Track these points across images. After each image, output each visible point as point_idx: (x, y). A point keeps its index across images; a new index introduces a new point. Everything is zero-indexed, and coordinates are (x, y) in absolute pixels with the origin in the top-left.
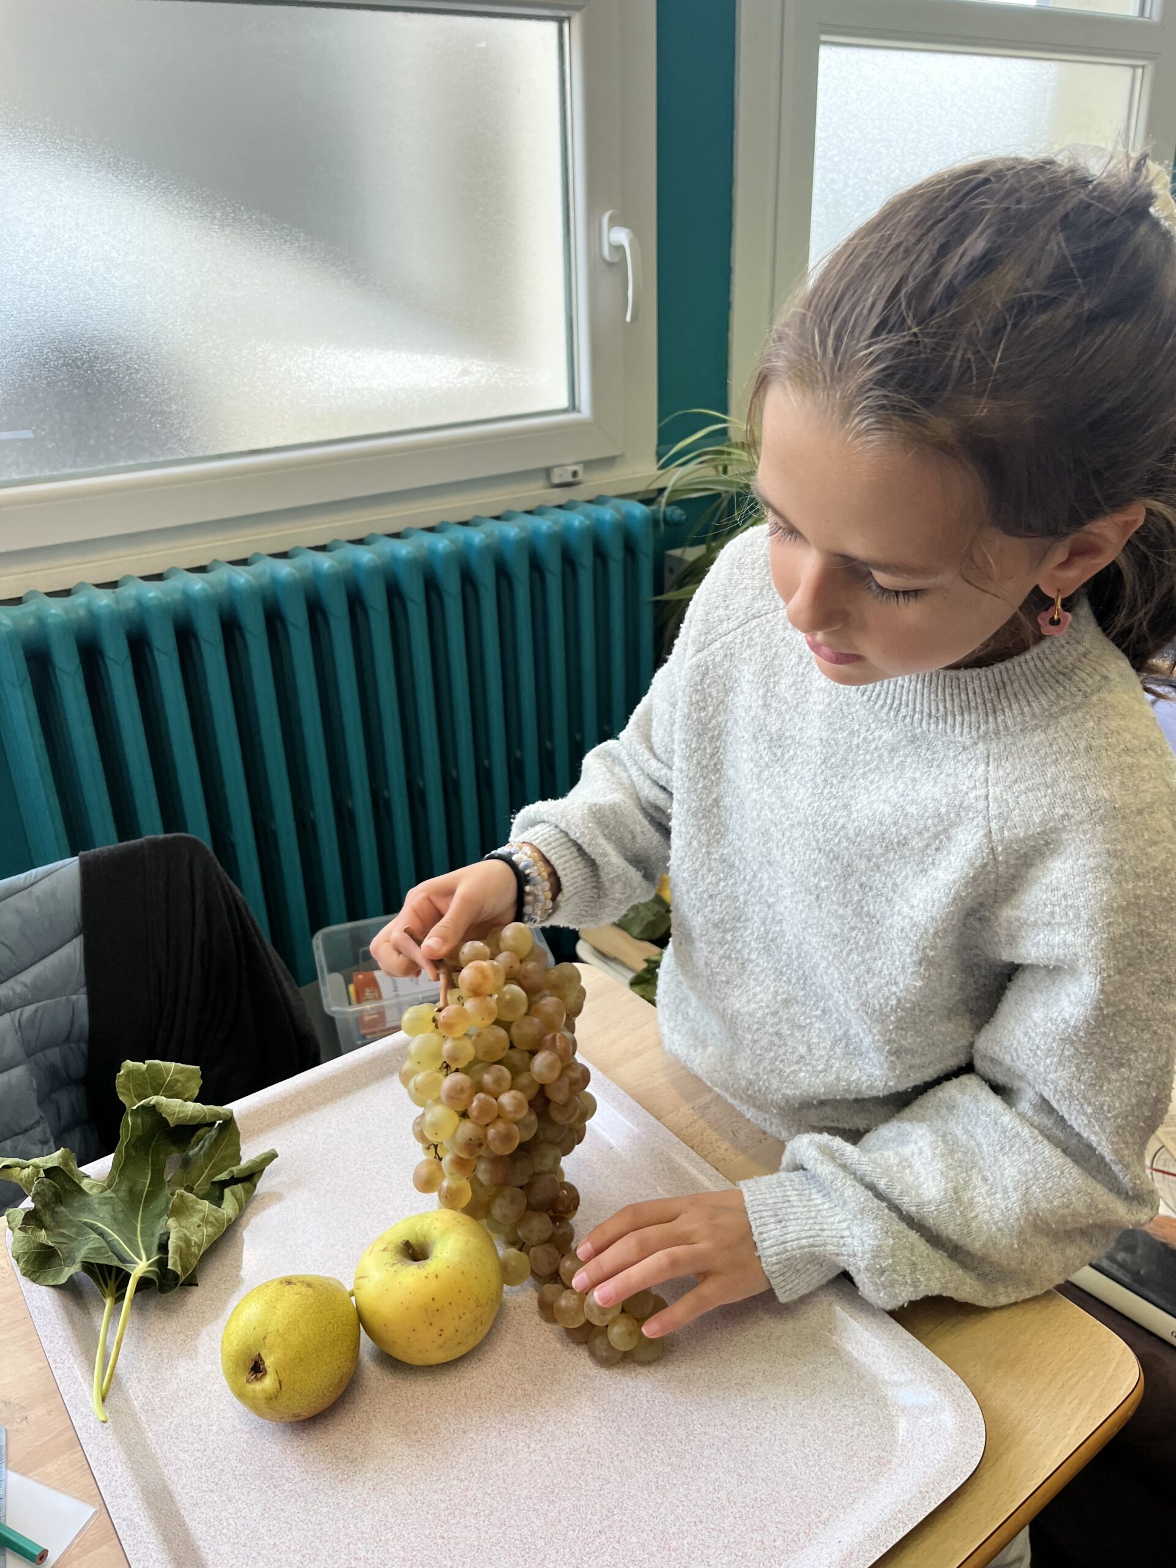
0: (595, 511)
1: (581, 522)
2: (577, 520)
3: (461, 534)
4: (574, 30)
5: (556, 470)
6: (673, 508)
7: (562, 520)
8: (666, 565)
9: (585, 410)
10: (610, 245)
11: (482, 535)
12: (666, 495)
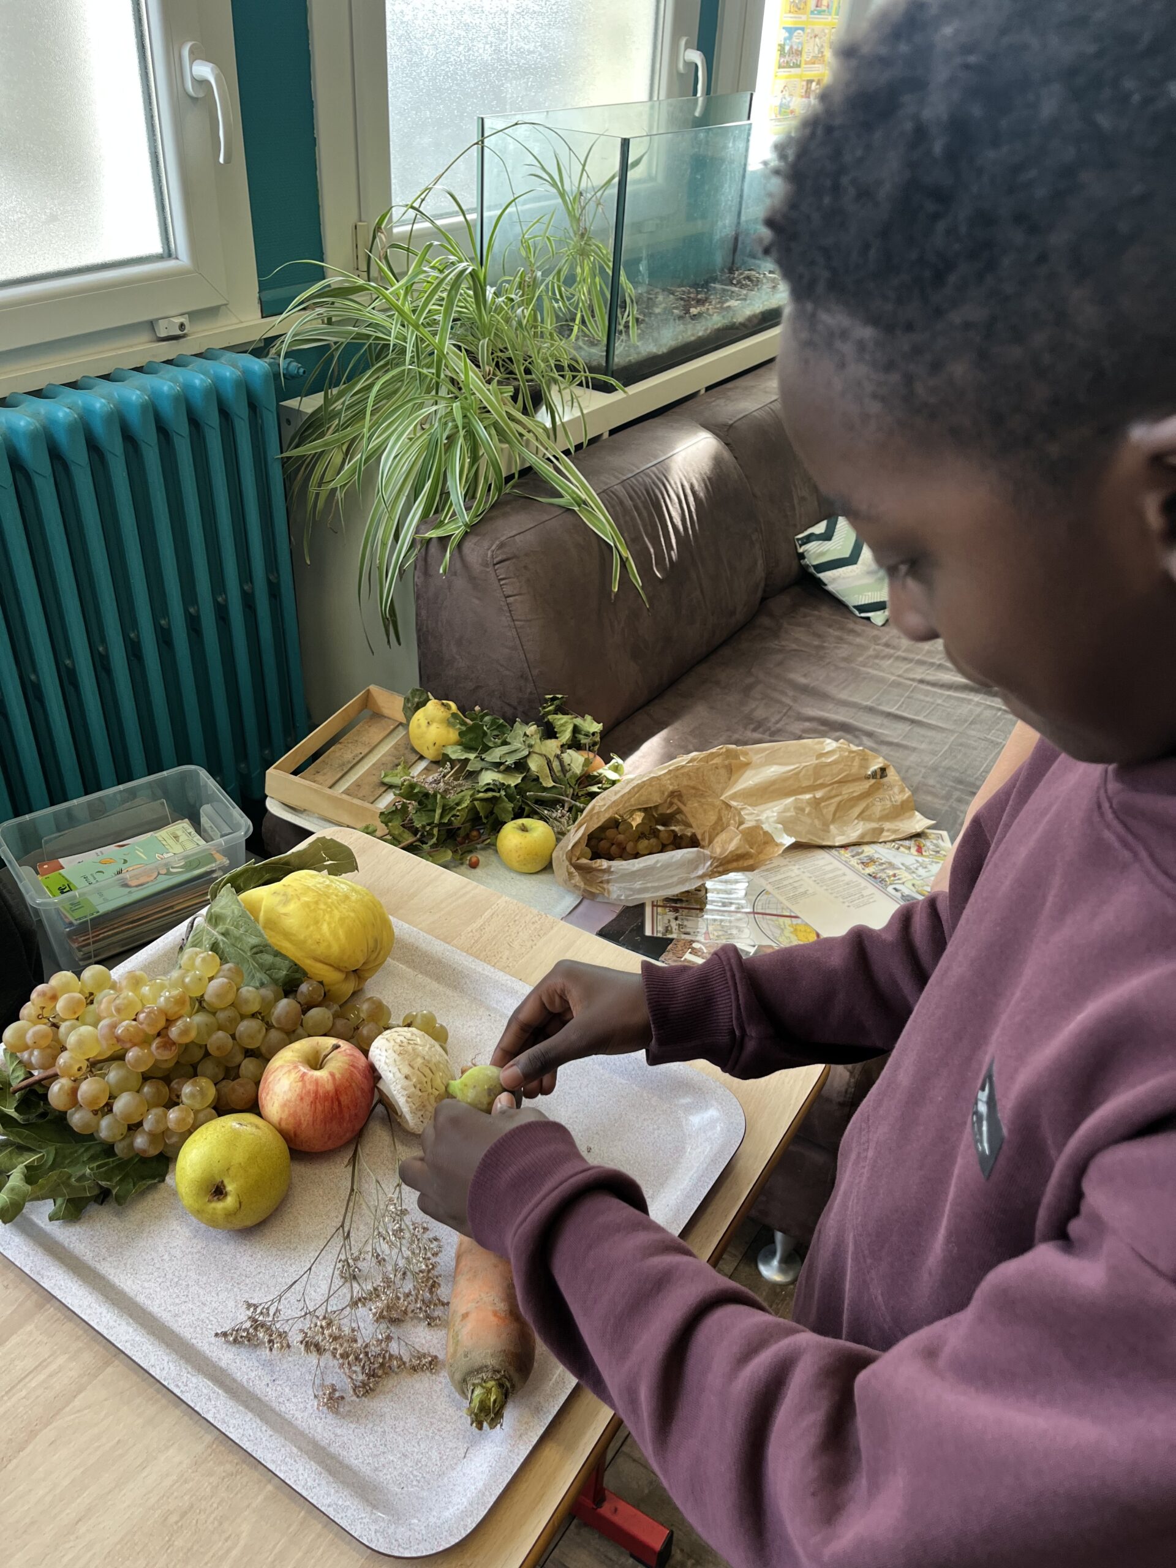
0: (211, 367)
1: (202, 380)
5: (160, 322)
6: (288, 360)
7: (181, 380)
8: (285, 417)
9: (183, 258)
10: (193, 78)
11: (103, 400)
12: (283, 348)
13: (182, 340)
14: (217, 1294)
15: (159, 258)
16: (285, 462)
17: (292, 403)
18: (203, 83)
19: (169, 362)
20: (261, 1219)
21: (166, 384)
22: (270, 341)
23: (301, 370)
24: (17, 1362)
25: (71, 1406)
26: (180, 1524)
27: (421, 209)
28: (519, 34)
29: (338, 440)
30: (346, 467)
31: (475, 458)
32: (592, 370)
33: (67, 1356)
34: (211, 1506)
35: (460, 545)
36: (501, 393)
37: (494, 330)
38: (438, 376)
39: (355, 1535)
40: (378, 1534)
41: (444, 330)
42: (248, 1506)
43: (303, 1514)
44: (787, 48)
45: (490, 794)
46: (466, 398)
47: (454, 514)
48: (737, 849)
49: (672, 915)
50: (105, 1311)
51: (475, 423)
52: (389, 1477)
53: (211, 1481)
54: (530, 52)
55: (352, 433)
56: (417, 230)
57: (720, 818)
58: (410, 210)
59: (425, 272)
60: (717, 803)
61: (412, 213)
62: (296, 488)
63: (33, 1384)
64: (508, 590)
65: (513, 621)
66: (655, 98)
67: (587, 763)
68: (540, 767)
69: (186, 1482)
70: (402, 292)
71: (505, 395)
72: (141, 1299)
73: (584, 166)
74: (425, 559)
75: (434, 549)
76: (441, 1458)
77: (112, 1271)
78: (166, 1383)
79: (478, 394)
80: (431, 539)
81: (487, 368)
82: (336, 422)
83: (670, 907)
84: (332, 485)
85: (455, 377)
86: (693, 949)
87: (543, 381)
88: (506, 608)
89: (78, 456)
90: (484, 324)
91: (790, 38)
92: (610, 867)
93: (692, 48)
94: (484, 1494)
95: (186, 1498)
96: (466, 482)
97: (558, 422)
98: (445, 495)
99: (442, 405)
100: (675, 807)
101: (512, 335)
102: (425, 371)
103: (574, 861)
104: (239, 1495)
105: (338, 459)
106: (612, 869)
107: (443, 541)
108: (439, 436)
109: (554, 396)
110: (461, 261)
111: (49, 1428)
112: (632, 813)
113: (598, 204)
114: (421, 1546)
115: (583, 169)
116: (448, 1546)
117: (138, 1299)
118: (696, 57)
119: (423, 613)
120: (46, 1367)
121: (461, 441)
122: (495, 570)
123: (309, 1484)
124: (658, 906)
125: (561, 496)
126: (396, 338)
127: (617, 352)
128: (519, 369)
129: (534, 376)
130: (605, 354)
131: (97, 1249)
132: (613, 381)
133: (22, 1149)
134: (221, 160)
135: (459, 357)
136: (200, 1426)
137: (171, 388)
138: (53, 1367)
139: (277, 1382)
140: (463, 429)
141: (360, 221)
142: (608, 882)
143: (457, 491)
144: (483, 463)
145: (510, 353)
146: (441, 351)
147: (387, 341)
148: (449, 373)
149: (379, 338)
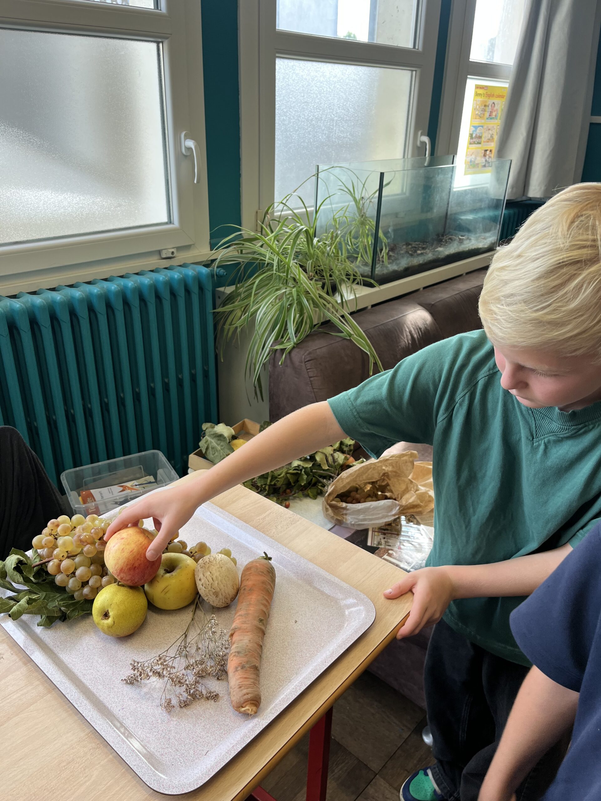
0: (184, 270)
1: (178, 276)
2: (176, 275)
3: (122, 282)
4: (164, 48)
5: (164, 251)
6: (219, 269)
7: (169, 275)
8: (216, 295)
9: (176, 224)
10: (186, 147)
11: (132, 283)
12: (216, 263)
13: (172, 259)
14: (105, 668)
15: (166, 223)
16: (214, 312)
17: (221, 289)
18: (189, 149)
19: (166, 268)
20: (129, 634)
21: (161, 277)
22: (213, 261)
23: (225, 273)
24: (9, 687)
25: (29, 708)
26: (66, 767)
27: (286, 204)
28: (339, 130)
29: (239, 305)
30: (242, 317)
31: (301, 314)
32: (363, 276)
33: (32, 687)
34: (82, 761)
35: (290, 353)
36: (317, 285)
37: (315, 257)
38: (287, 277)
39: (144, 780)
40: (155, 782)
41: (290, 256)
42: (99, 763)
43: (124, 770)
44: (474, 135)
45: (295, 471)
46: (299, 287)
47: (289, 339)
48: (413, 502)
49: (382, 536)
50: (51, 668)
51: (302, 298)
52: (167, 759)
53: (84, 750)
54: (344, 138)
55: (247, 302)
56: (284, 214)
57: (407, 488)
58: (281, 204)
59: (284, 230)
60: (406, 480)
61: (282, 205)
62: (219, 327)
63: (14, 697)
64: (311, 374)
65: (313, 389)
66: (406, 157)
67: (346, 459)
68: (321, 459)
69: (73, 749)
70: (273, 238)
71: (318, 286)
72: (70, 666)
73: (364, 185)
74: (274, 359)
75: (278, 355)
76: (194, 754)
77: (60, 652)
78: (72, 702)
79: (304, 285)
80: (277, 350)
81: (311, 274)
82: (239, 298)
83: (381, 532)
84: (235, 326)
85: (294, 277)
86: (389, 553)
87: (337, 280)
88: (310, 383)
89: (118, 306)
90: (310, 253)
91: (475, 131)
92: (347, 506)
93: (425, 135)
94: (209, 771)
95: (71, 756)
96: (296, 324)
97: (344, 300)
98: (286, 330)
99: (288, 289)
100: (386, 482)
101: (324, 259)
102: (281, 274)
103: (329, 502)
104: (96, 758)
105: (240, 314)
106: (348, 508)
107: (283, 350)
108: (285, 304)
109: (343, 288)
110: (302, 225)
111: (17, 717)
112: (366, 484)
113: (370, 202)
114: (174, 790)
115: (364, 187)
116: (187, 791)
117: (69, 666)
118: (426, 139)
119: (272, 384)
120: (22, 690)
121: (295, 305)
122: (306, 365)
123: (127, 755)
124: (375, 532)
125: (342, 332)
126: (269, 259)
127: (377, 269)
128: (326, 275)
129: (333, 278)
130: (370, 270)
131: (55, 642)
132: (372, 281)
133: (30, 592)
134: (195, 182)
135: (296, 267)
136: (85, 725)
137: (163, 278)
138: (25, 691)
139: (124, 710)
140: (297, 300)
141: (259, 209)
142: (346, 514)
143: (292, 328)
144: (306, 315)
145: (322, 267)
146: (289, 265)
147: (265, 261)
148: (292, 275)
149: (262, 260)
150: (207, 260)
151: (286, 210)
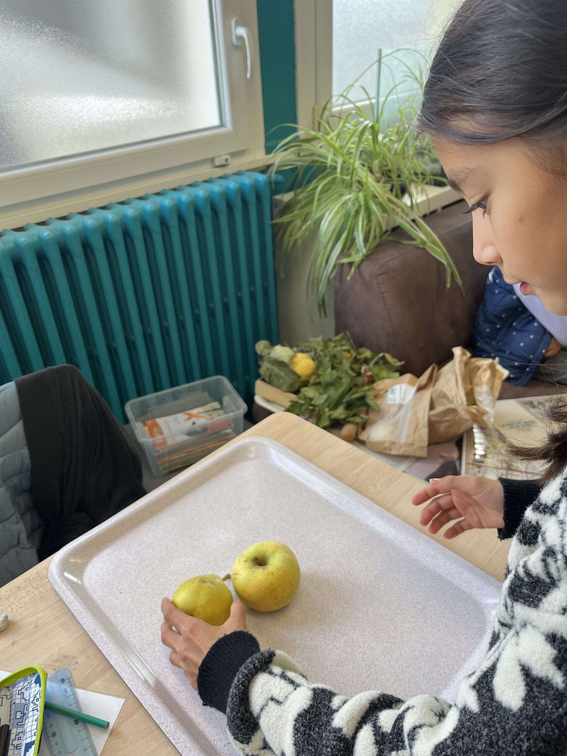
0: (239, 179)
1: (234, 185)
2: (232, 185)
3: (176, 195)
5: (216, 158)
6: (277, 175)
7: (224, 185)
8: (273, 204)
9: (229, 126)
10: (237, 37)
11: (187, 196)
12: (274, 169)
13: (227, 167)
15: (217, 127)
16: (273, 226)
17: (278, 197)
18: (241, 38)
19: (220, 178)
21: (216, 188)
22: (269, 166)
23: (283, 180)
27: (347, 97)
29: (299, 214)
30: (304, 228)
31: (369, 221)
32: (434, 175)
35: (359, 266)
36: (385, 188)
37: (381, 156)
38: (352, 179)
41: (355, 156)
46: (366, 191)
47: (357, 250)
51: (370, 203)
54: (406, 16)
55: (307, 210)
56: (345, 109)
58: (341, 97)
59: (347, 127)
61: (342, 99)
62: (278, 239)
64: (383, 290)
65: (385, 305)
70: (335, 138)
71: (387, 188)
74: (341, 274)
75: (345, 268)
79: (372, 188)
80: (344, 263)
81: (378, 175)
82: (299, 206)
84: (295, 237)
85: (360, 180)
87: (407, 181)
88: (381, 299)
89: (173, 223)
90: (376, 152)
96: (365, 232)
97: (414, 203)
98: (353, 240)
99: (353, 195)
101: (392, 158)
102: (346, 177)
105: (299, 224)
107: (351, 264)
108: (351, 211)
109: (413, 188)
110: (366, 120)
119: (338, 301)
121: (362, 212)
122: (377, 279)
125: (415, 240)
126: (332, 161)
128: (394, 175)
129: (402, 179)
132: (443, 180)
135: (363, 170)
137: (219, 189)
140: (364, 206)
141: (316, 105)
143: (360, 237)
144: (373, 224)
145: (390, 167)
146: (353, 167)
147: (326, 163)
148: (357, 178)
149: (322, 162)
150: (263, 166)
151: (347, 104)
